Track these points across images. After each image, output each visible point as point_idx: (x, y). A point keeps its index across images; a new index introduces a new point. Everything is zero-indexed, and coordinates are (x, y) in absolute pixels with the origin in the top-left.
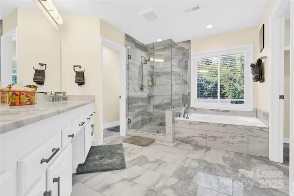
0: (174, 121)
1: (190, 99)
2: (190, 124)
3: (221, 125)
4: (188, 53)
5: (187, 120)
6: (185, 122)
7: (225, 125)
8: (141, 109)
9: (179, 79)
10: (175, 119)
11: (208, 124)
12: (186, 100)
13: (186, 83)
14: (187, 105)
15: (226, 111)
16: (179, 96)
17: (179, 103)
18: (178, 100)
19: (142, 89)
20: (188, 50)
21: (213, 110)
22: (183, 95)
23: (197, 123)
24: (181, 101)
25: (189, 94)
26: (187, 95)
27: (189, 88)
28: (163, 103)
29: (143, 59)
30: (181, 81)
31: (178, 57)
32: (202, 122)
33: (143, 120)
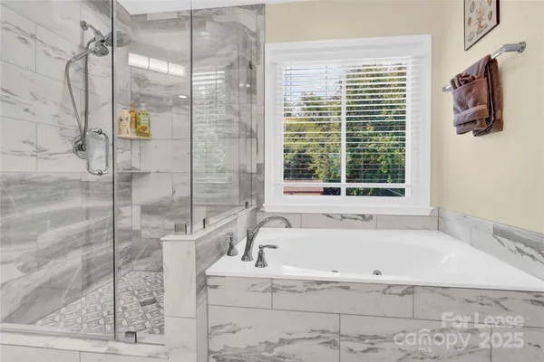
0: (203, 284)
1: (263, 183)
2: (273, 289)
3: (394, 290)
4: (257, 44)
5: (261, 272)
6: (253, 284)
7: (410, 290)
8: (81, 225)
9: (230, 121)
10: (208, 272)
11: (345, 287)
12: (251, 186)
13: (251, 135)
14: (254, 202)
15: (363, 216)
16: (227, 175)
17: (229, 197)
18: (224, 187)
19: (81, 147)
20: (255, 34)
21: (328, 216)
22: (242, 172)
23: (300, 287)
24: (236, 191)
25: (261, 168)
26: (254, 170)
27: (260, 149)
28: (176, 197)
29: (90, 34)
30: (235, 130)
31: (224, 51)
32: (319, 283)
33: (88, 266)
